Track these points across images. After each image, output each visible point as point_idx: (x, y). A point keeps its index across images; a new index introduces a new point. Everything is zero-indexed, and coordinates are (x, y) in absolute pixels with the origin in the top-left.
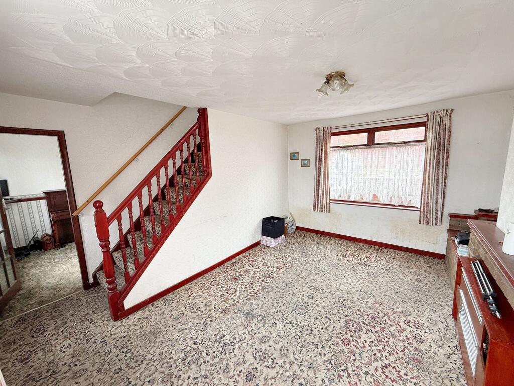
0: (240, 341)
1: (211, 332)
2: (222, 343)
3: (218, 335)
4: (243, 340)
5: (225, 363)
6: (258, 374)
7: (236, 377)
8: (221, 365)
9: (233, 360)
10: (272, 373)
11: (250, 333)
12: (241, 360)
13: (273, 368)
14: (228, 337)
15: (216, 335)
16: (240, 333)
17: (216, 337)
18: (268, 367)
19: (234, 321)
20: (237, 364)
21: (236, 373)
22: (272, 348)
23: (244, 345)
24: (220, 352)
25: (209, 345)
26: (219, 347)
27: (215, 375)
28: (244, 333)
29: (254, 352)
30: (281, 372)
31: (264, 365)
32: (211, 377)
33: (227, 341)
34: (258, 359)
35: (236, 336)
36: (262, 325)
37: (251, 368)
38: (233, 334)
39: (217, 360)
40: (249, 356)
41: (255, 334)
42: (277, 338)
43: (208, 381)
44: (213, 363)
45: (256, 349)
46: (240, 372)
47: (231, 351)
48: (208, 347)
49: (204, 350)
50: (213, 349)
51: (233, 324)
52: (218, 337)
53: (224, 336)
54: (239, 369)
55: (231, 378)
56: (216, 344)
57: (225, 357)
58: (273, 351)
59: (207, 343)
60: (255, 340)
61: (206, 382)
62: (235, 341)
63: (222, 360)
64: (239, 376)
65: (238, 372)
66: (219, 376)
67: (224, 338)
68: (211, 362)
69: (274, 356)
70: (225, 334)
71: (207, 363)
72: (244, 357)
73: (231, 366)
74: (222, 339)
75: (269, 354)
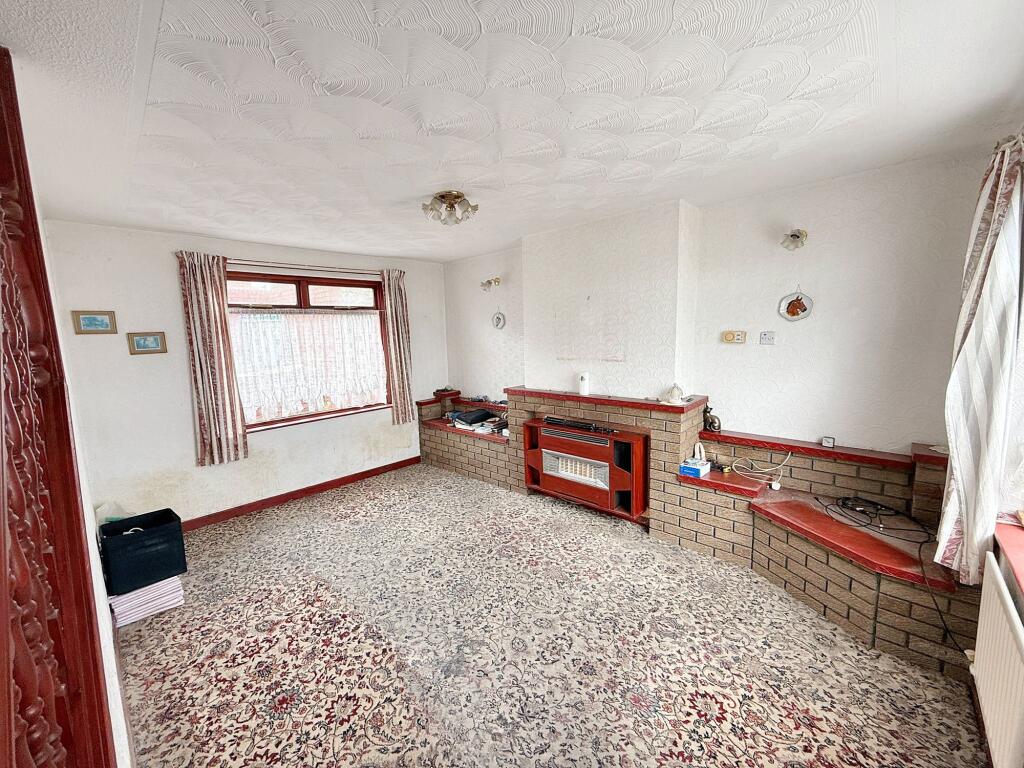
0: (518, 685)
1: (485, 750)
2: (519, 720)
3: (494, 731)
4: (517, 680)
5: (564, 710)
6: (582, 658)
7: (590, 690)
8: (570, 717)
9: (558, 695)
10: (579, 642)
11: (501, 667)
12: (559, 682)
13: (571, 640)
14: (504, 709)
15: (495, 737)
16: (498, 685)
17: (500, 735)
18: (570, 645)
19: (463, 700)
20: (567, 689)
21: (584, 690)
22: (536, 637)
23: (527, 678)
24: (540, 722)
25: (522, 749)
26: (528, 726)
27: (590, 726)
28: (500, 678)
29: (544, 662)
30: (577, 631)
31: (567, 650)
32: (595, 733)
33: (515, 710)
34: (557, 657)
35: (504, 693)
36: (484, 648)
37: (573, 668)
38: (498, 699)
39: (559, 727)
40: (551, 670)
41: (504, 659)
42: (518, 629)
43: (602, 738)
44: (565, 734)
45: (538, 660)
46: (581, 683)
47: (541, 702)
48: (526, 751)
49: (533, 761)
50: (533, 737)
51: (469, 701)
52: (501, 731)
53: (500, 717)
54: (575, 685)
55: (592, 697)
56: (522, 733)
57: (552, 712)
58: (543, 637)
59: (517, 755)
60: (519, 660)
61: (605, 742)
62: (517, 695)
63: (558, 717)
64: (587, 685)
65: (581, 687)
66: (592, 718)
67: (507, 716)
68: (563, 739)
69: (551, 636)
70: (495, 716)
71: (566, 747)
72: (553, 677)
73: (571, 698)
74: (509, 721)
75: (548, 641)
